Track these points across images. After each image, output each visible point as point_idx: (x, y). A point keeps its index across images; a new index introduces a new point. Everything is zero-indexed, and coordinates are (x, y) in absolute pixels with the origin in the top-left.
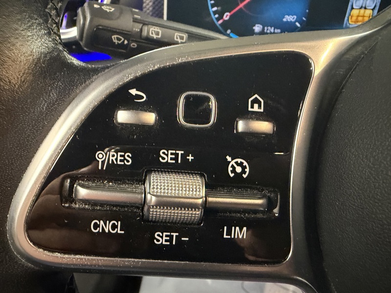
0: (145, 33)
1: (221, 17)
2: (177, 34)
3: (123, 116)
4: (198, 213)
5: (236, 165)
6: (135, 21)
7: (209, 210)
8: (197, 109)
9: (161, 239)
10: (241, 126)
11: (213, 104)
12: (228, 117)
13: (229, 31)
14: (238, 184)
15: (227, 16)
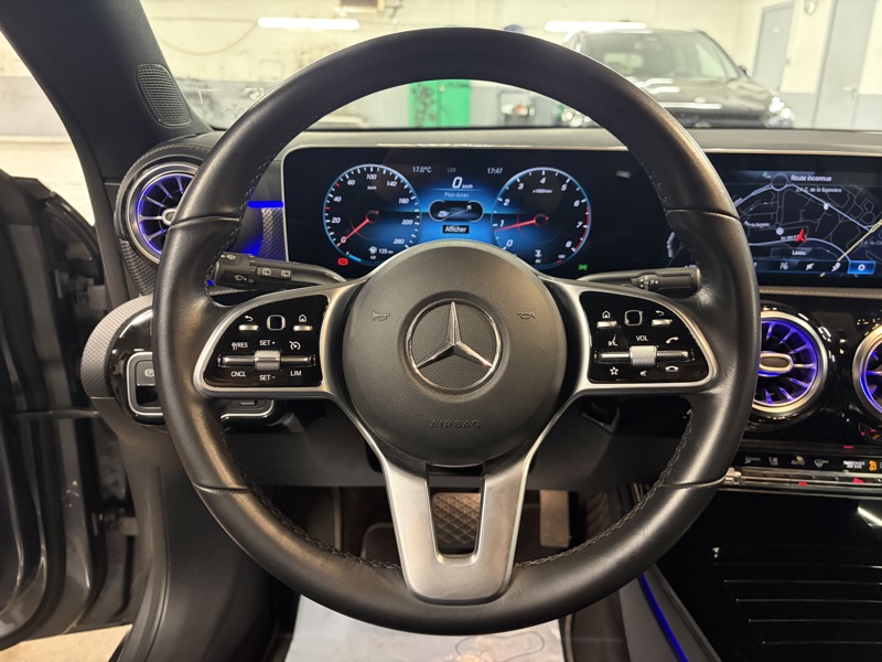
0: (259, 273)
1: (338, 241)
2: (283, 272)
3: (242, 328)
4: (277, 365)
5: (294, 345)
6: (251, 264)
7: (282, 365)
8: (276, 322)
9: (263, 378)
10: (297, 328)
11: (283, 320)
12: (290, 325)
13: (348, 253)
14: (296, 353)
15: (344, 240)
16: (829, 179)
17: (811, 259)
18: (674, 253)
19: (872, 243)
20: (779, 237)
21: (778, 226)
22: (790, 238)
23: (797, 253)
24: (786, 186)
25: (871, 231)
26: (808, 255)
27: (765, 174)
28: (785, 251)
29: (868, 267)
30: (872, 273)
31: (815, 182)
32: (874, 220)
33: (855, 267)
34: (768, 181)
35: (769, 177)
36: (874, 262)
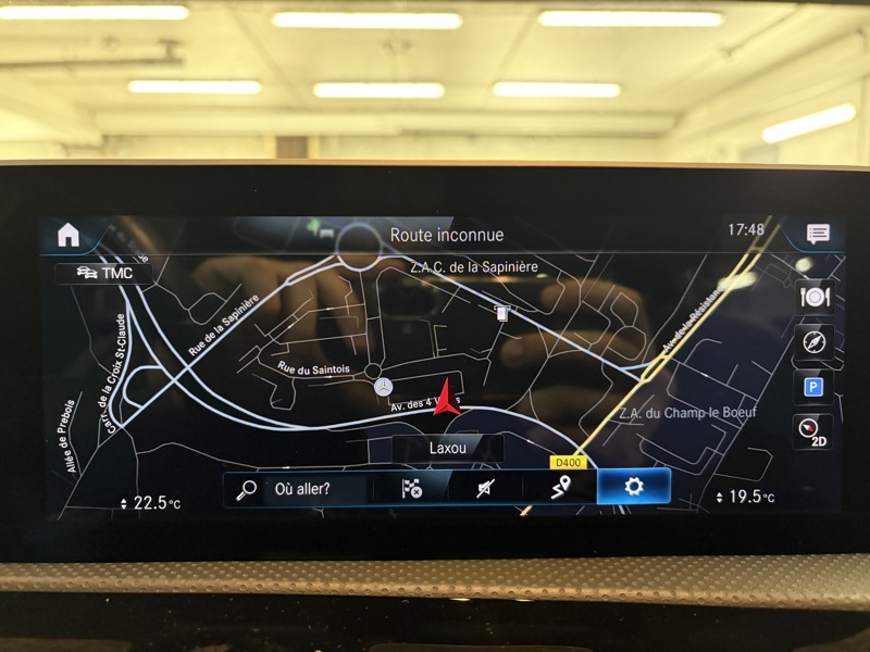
16: (498, 236)
17: (483, 466)
18: (81, 459)
19: (652, 414)
20: (381, 406)
21: (375, 373)
22: (416, 407)
23: (441, 450)
24: (379, 259)
25: (642, 381)
26: (476, 454)
27: (314, 225)
28: (410, 445)
29: (652, 483)
30: (668, 501)
31: (459, 246)
32: (648, 345)
33: (616, 484)
34: (324, 247)
35: (329, 233)
36: (667, 469)
